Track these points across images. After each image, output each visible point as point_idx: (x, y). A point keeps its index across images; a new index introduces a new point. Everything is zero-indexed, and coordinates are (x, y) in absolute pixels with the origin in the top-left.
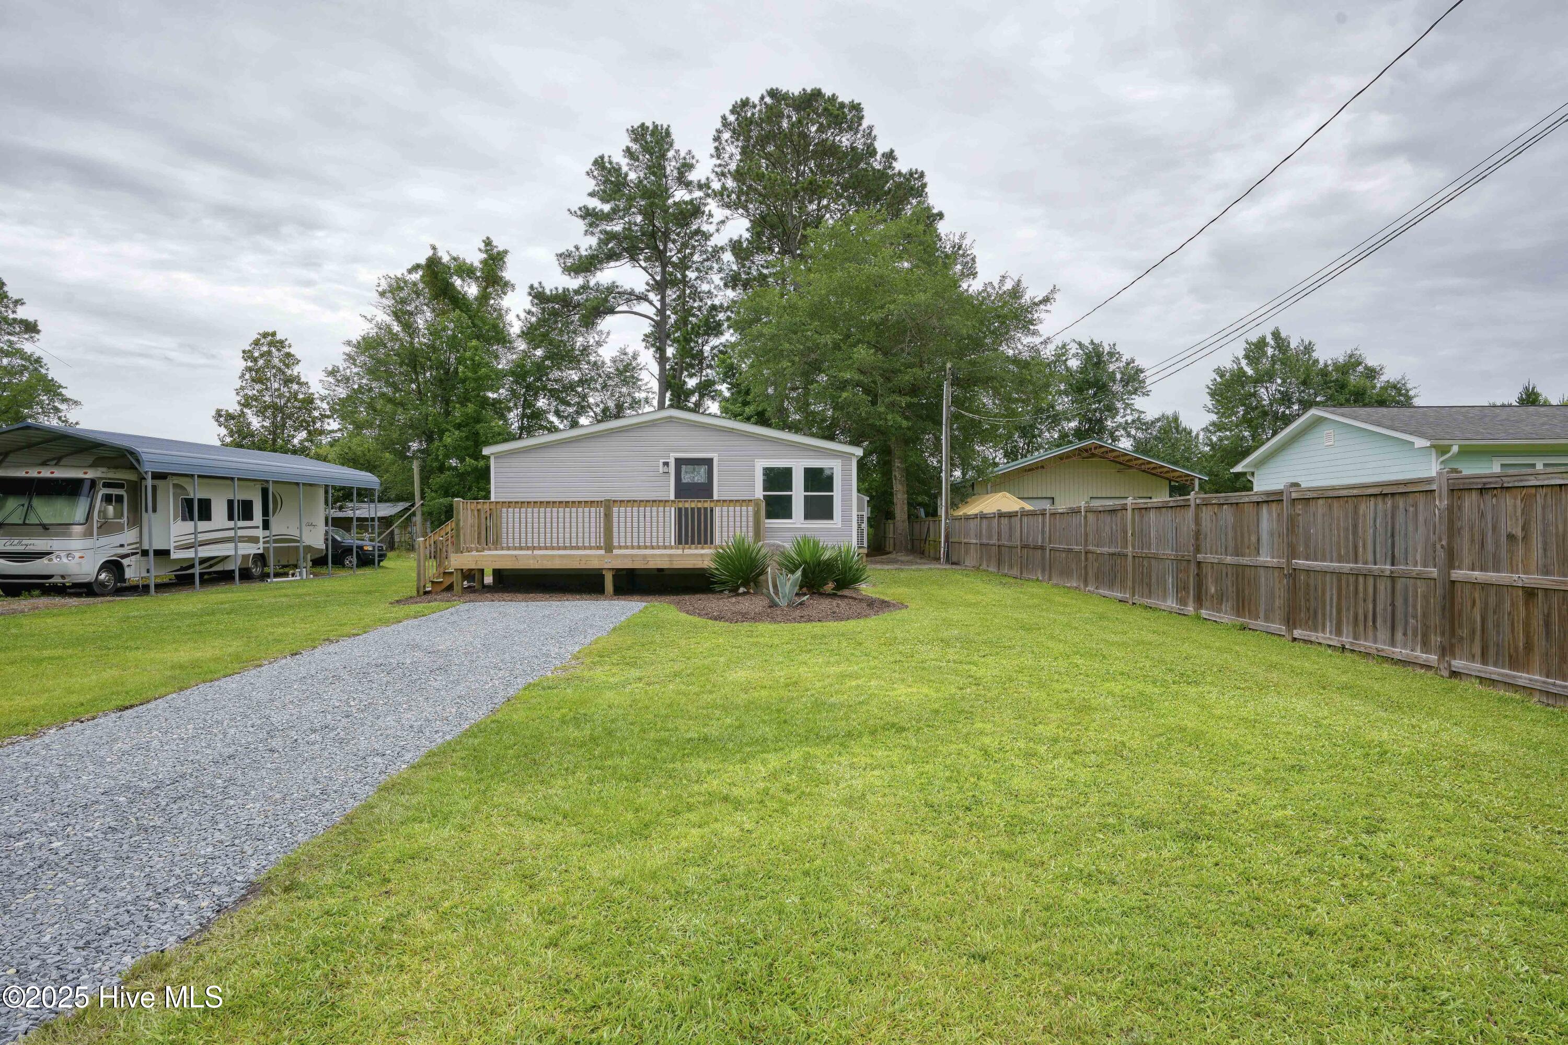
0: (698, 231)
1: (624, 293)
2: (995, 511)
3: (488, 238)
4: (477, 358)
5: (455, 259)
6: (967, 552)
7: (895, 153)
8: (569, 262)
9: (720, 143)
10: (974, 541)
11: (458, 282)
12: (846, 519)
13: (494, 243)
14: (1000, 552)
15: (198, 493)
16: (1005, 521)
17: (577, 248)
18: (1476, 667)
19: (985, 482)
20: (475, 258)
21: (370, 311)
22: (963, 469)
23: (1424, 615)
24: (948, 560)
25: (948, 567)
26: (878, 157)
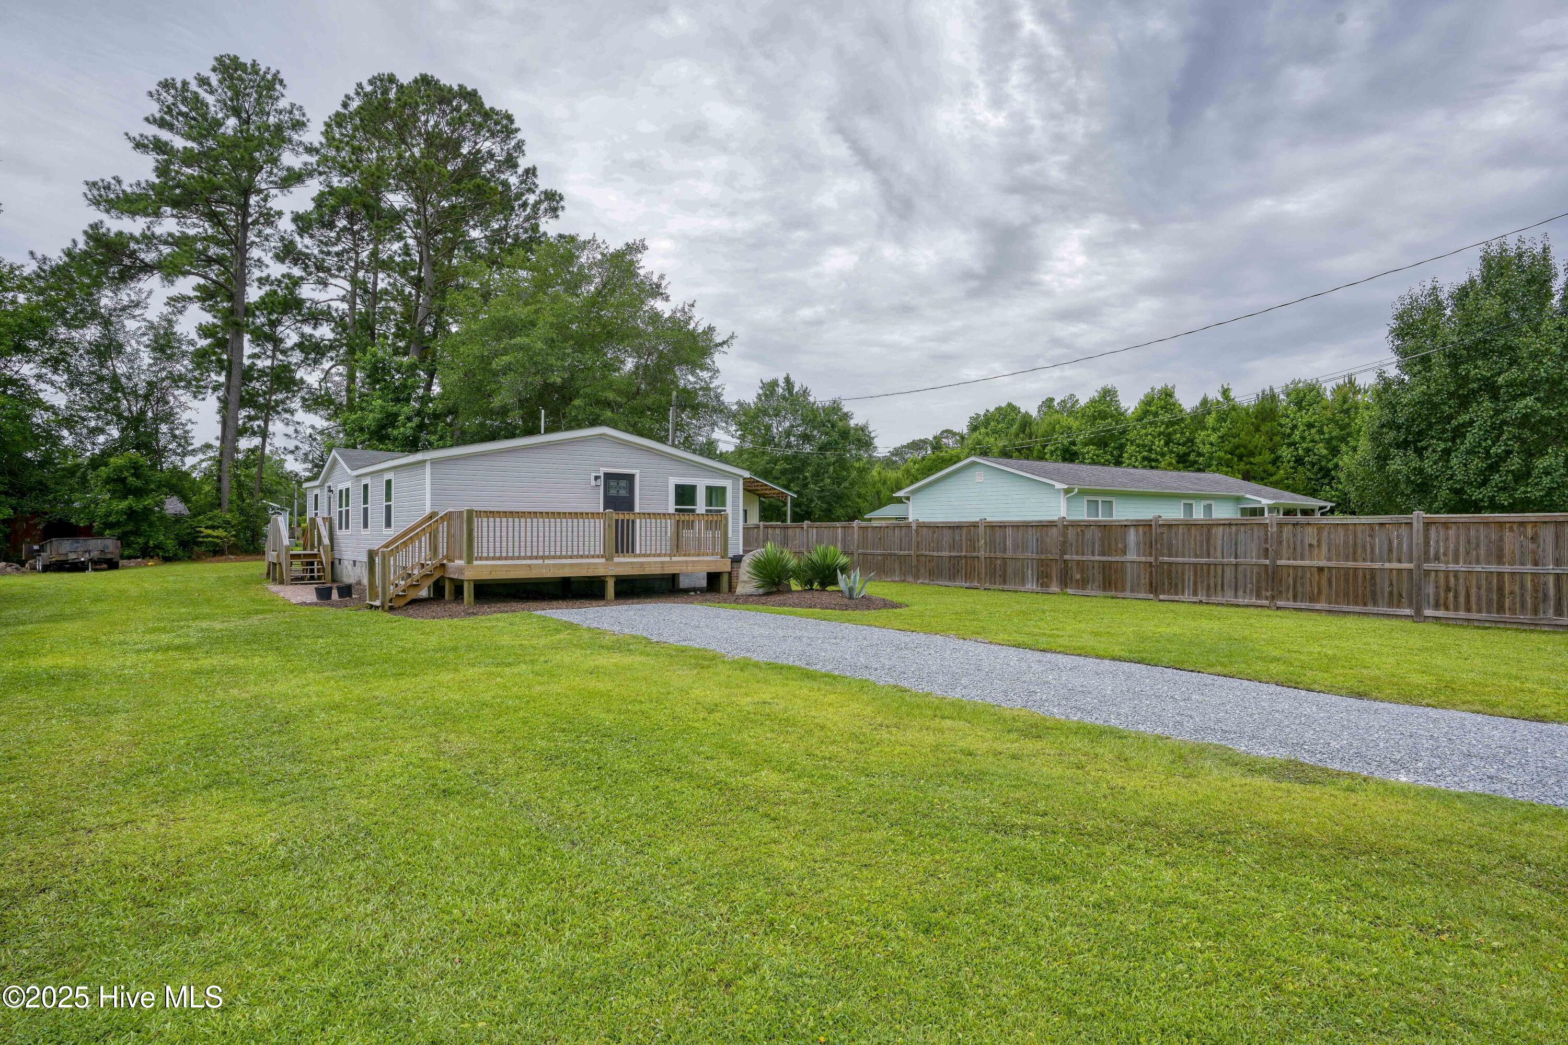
18: (1291, 604)
23: (1258, 582)
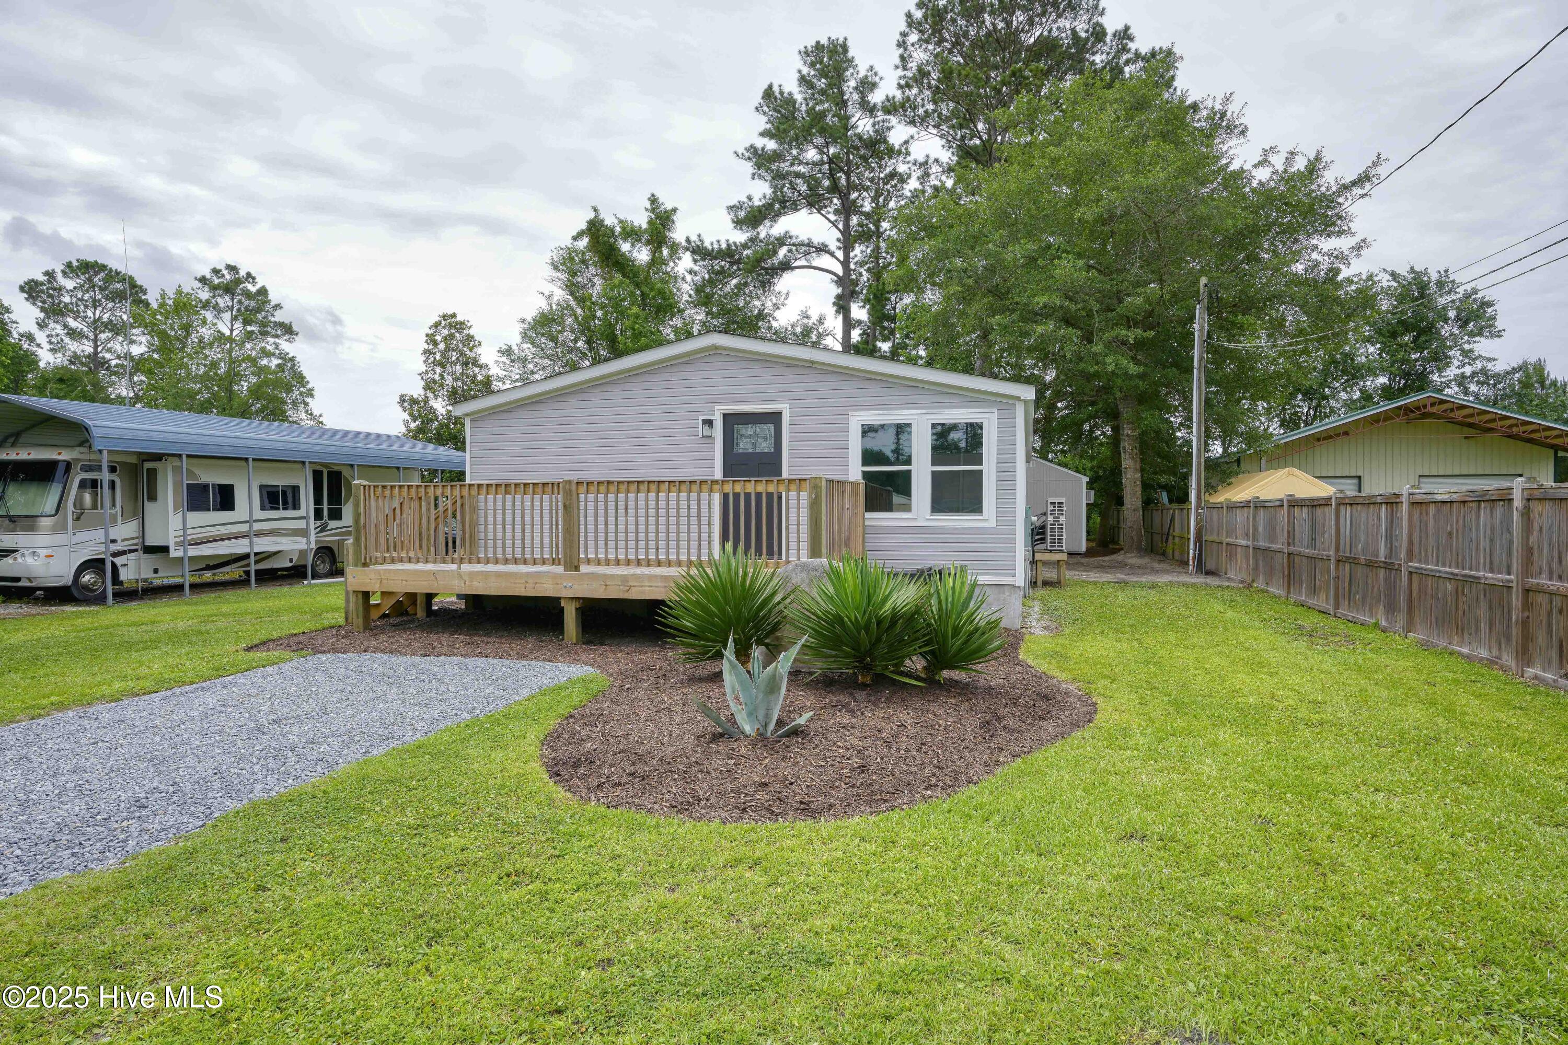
0: (893, 174)
1: (802, 244)
2: (1282, 495)
3: (653, 195)
4: (637, 326)
5: (621, 222)
6: (1231, 557)
7: (1131, 31)
8: (742, 214)
9: (905, 49)
10: (1244, 543)
11: (625, 247)
12: (1005, 511)
13: (660, 201)
14: (1291, 564)
15: (211, 477)
16: (1302, 514)
17: (750, 198)
19: (1259, 455)
20: (641, 220)
21: (548, 288)
22: (1223, 443)
24: (1202, 568)
25: (1200, 579)
26: (1108, 39)
